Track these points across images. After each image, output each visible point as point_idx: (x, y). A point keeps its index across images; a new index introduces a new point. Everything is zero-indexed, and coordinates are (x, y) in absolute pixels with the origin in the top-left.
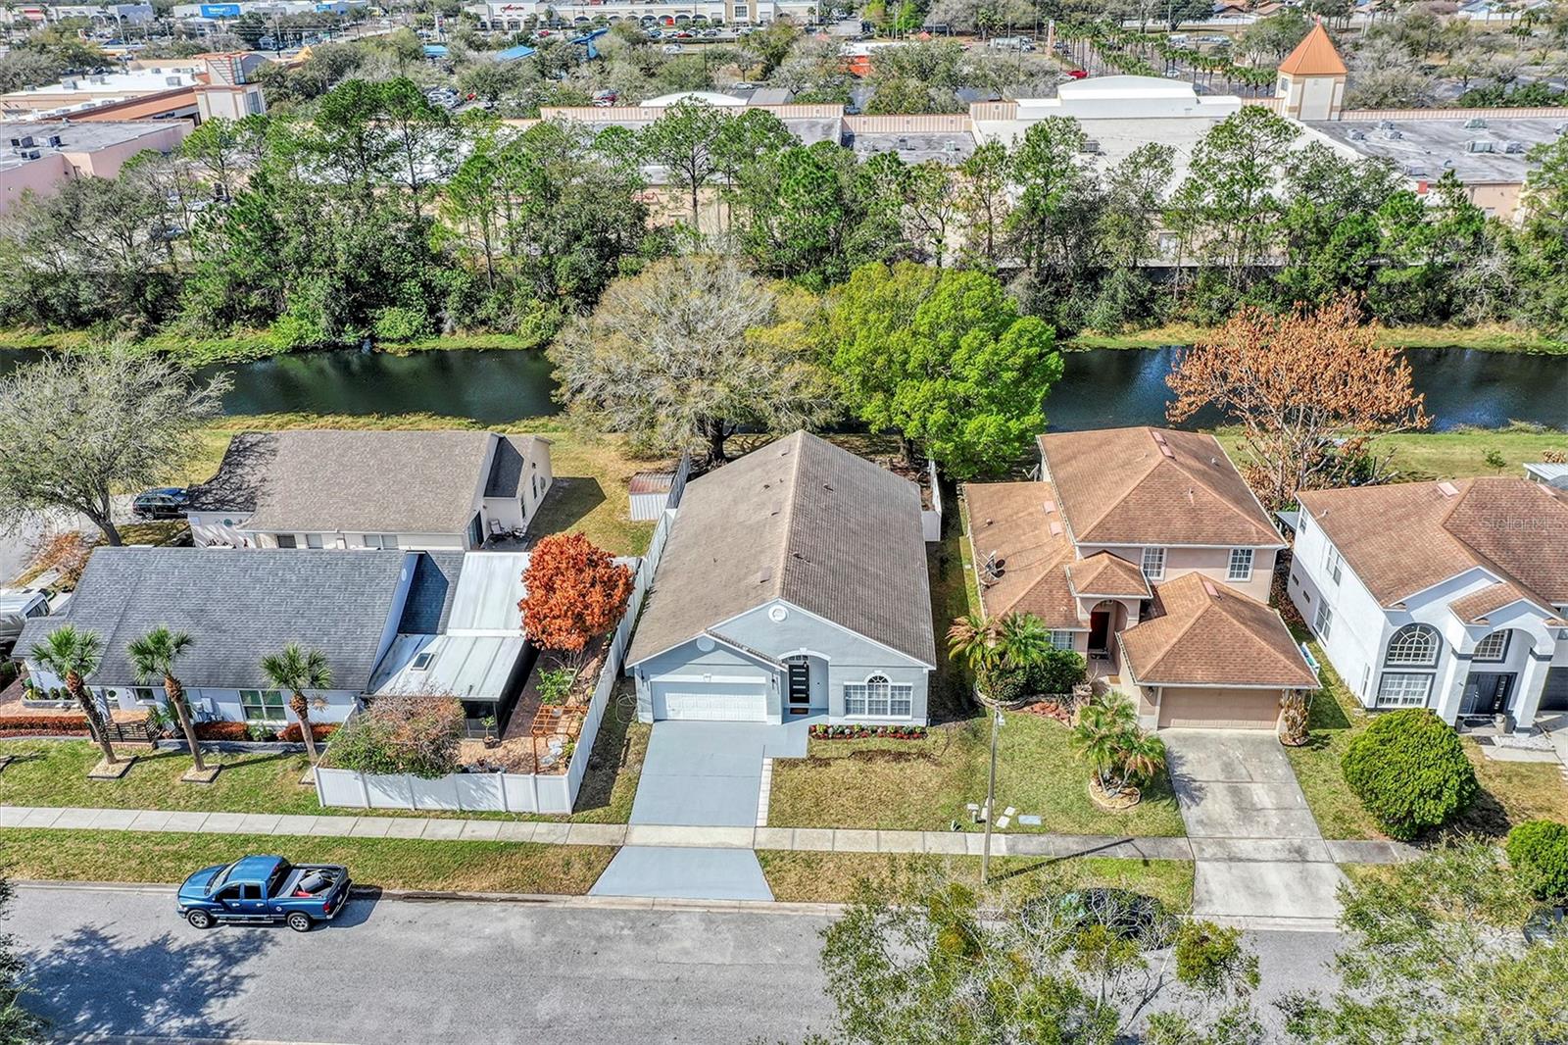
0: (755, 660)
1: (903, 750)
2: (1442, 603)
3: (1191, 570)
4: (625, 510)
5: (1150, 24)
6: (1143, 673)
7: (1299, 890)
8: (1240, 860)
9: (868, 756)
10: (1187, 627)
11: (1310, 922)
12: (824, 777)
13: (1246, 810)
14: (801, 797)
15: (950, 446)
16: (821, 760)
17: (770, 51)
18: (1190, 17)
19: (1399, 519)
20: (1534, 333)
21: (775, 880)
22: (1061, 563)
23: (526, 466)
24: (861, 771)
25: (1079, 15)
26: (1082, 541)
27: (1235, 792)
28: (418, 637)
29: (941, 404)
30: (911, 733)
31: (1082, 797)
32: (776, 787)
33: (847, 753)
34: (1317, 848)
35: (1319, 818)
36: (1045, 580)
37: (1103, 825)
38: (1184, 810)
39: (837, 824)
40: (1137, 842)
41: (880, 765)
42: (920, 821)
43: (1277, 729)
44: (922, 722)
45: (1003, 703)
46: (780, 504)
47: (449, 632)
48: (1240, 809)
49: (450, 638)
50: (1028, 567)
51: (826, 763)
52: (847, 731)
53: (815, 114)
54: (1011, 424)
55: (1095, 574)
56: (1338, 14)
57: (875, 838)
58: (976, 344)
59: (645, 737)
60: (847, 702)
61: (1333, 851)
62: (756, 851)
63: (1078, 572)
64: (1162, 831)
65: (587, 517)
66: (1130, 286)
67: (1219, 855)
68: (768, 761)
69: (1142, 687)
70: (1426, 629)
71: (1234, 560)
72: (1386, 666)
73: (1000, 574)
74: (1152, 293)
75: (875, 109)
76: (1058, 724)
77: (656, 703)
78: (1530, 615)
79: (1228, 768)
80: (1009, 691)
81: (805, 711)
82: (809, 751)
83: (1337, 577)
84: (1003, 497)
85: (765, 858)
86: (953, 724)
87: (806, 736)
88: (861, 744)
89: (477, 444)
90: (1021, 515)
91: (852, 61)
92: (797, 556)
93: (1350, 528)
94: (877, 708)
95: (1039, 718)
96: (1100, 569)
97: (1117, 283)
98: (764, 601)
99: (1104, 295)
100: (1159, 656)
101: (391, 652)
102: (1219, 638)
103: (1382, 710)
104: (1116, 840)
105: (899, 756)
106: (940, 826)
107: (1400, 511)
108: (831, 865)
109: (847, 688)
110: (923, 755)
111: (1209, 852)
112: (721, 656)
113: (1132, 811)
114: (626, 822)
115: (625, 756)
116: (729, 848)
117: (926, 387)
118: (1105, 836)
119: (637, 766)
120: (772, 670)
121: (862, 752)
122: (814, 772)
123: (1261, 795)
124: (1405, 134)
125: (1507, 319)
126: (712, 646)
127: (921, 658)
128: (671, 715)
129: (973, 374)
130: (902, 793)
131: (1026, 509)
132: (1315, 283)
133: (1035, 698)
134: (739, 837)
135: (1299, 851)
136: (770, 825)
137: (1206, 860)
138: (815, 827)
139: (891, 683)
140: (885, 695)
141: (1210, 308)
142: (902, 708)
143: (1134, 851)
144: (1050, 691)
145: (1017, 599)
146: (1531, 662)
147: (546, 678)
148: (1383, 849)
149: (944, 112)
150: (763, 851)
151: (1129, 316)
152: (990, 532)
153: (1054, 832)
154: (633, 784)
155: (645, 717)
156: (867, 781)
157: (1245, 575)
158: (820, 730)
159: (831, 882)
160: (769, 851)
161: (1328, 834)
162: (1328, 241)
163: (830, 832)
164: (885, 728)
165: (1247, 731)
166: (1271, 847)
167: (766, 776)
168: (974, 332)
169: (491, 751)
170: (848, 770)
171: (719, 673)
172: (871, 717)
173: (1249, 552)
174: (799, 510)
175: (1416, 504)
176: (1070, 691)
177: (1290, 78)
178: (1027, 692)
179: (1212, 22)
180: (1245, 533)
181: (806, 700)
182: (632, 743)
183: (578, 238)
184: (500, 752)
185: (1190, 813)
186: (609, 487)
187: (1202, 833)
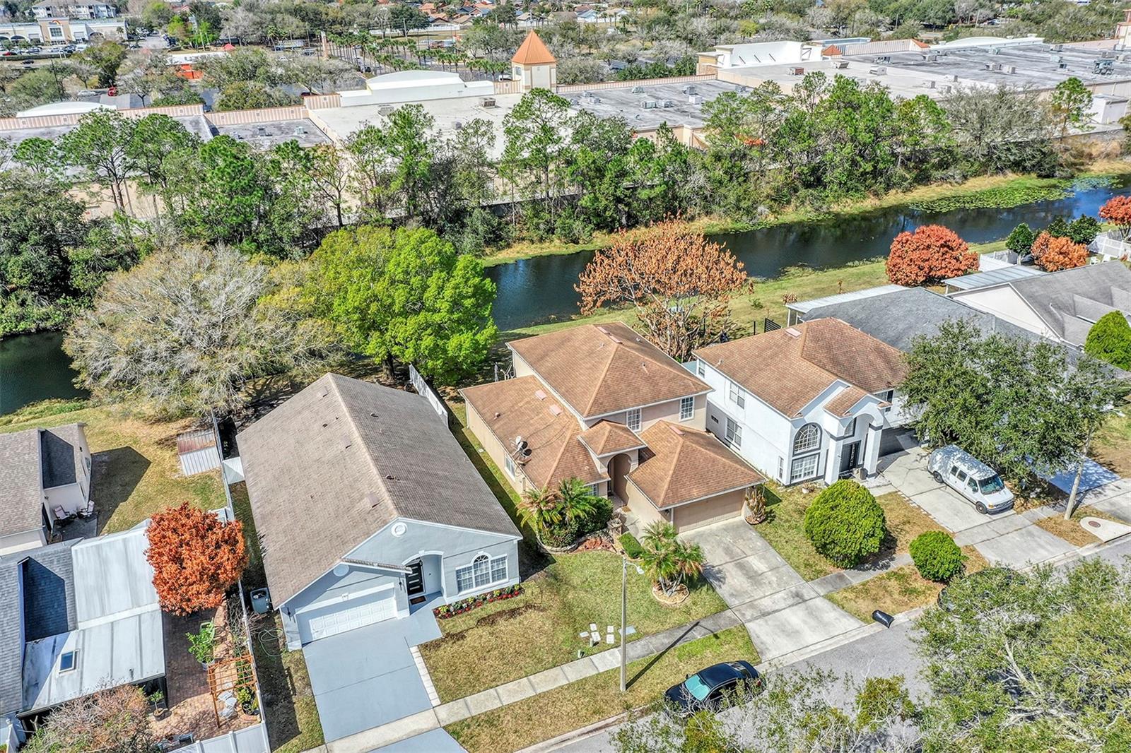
0: (384, 572)
1: (513, 607)
2: (820, 407)
3: (658, 420)
4: (173, 469)
5: (388, 32)
6: (660, 500)
7: (813, 623)
8: (769, 614)
9: (489, 620)
10: (675, 461)
11: (829, 642)
12: (466, 648)
13: (754, 577)
14: (456, 671)
15: (439, 362)
16: (456, 635)
17: (104, 64)
18: (415, 27)
19: (772, 357)
20: (729, 220)
21: (472, 746)
22: (573, 435)
23: (77, 453)
24: (492, 634)
25: (338, 28)
26: (588, 416)
27: (742, 567)
28: (49, 640)
29: (427, 332)
30: (512, 592)
31: (652, 602)
32: (432, 670)
33: (473, 623)
34: (808, 590)
35: (797, 568)
36: (566, 450)
37: (675, 618)
38: (718, 590)
39: (494, 683)
40: (702, 623)
41: (502, 624)
42: (554, 658)
43: (744, 513)
44: (516, 581)
45: (565, 548)
46: (347, 437)
47: (81, 626)
48: (750, 577)
49: (84, 631)
50: (549, 443)
51: (460, 636)
52: (464, 605)
53: (179, 114)
54: (478, 337)
55: (605, 438)
56: (509, 21)
57: (528, 684)
58: (440, 283)
59: (301, 663)
60: (459, 583)
61: (816, 588)
62: (444, 728)
63: (590, 440)
64: (713, 610)
65: (142, 483)
66: (484, 221)
67: (755, 615)
68: (414, 649)
69: (660, 512)
70: (814, 425)
71: (683, 407)
72: (794, 455)
73: (528, 452)
74: (500, 224)
75: (225, 106)
76: (608, 553)
77: (303, 630)
78: (870, 404)
79: (728, 551)
80: (569, 539)
81: (423, 599)
82: (443, 630)
83: (741, 403)
84: (498, 394)
85: (454, 731)
86: (536, 575)
87: (434, 620)
88: (479, 612)
89: (26, 443)
90: (520, 405)
91: (178, 68)
92: (389, 478)
93: (742, 369)
94: (482, 580)
95: (592, 553)
96: (607, 434)
97: (476, 219)
98: (385, 523)
99: (468, 230)
100: (666, 486)
101: (28, 663)
102: (697, 463)
103: (794, 484)
104: (689, 626)
105: (513, 613)
106: (570, 658)
107: (769, 352)
108: (509, 718)
109: (458, 572)
110: (529, 606)
111: (749, 614)
112: (356, 576)
113: (689, 601)
114: (323, 743)
115: (293, 685)
116: (420, 733)
117: (413, 322)
118: (680, 626)
119: (307, 691)
120: (398, 575)
121: (484, 619)
122: (456, 647)
123: (757, 564)
124: (602, 100)
125: (711, 213)
126: (347, 570)
127: (509, 533)
128: (315, 636)
129: (444, 306)
130: (530, 642)
131: (522, 399)
132: (603, 203)
133: (583, 538)
134: (423, 721)
135: (797, 595)
136: (443, 702)
137: (749, 621)
138: (479, 691)
139: (490, 558)
140: (487, 568)
141: (539, 229)
142: (500, 574)
143: (704, 631)
144: (592, 531)
145: (553, 469)
146: (871, 432)
147: (195, 640)
148: (841, 577)
149: (281, 105)
150: (450, 725)
151: (488, 243)
152: (502, 422)
153: (647, 634)
154: (311, 706)
155: (294, 645)
156: (499, 640)
157: (690, 415)
158: (443, 611)
159: (516, 732)
160: (455, 724)
161: (807, 577)
162: (604, 176)
163: (491, 690)
164: (492, 593)
165: (726, 522)
166: (781, 599)
167: (419, 662)
168: (436, 274)
169: (164, 722)
170: (481, 636)
171: (355, 591)
172: (479, 588)
173: (691, 399)
174: (367, 439)
175: (778, 346)
176: (606, 526)
177: (522, 67)
178: (578, 537)
179: (431, 29)
180: (686, 386)
181: (421, 590)
182: (292, 671)
183: (24, 239)
184: (173, 720)
185: (723, 591)
186: (148, 452)
187: (737, 602)
